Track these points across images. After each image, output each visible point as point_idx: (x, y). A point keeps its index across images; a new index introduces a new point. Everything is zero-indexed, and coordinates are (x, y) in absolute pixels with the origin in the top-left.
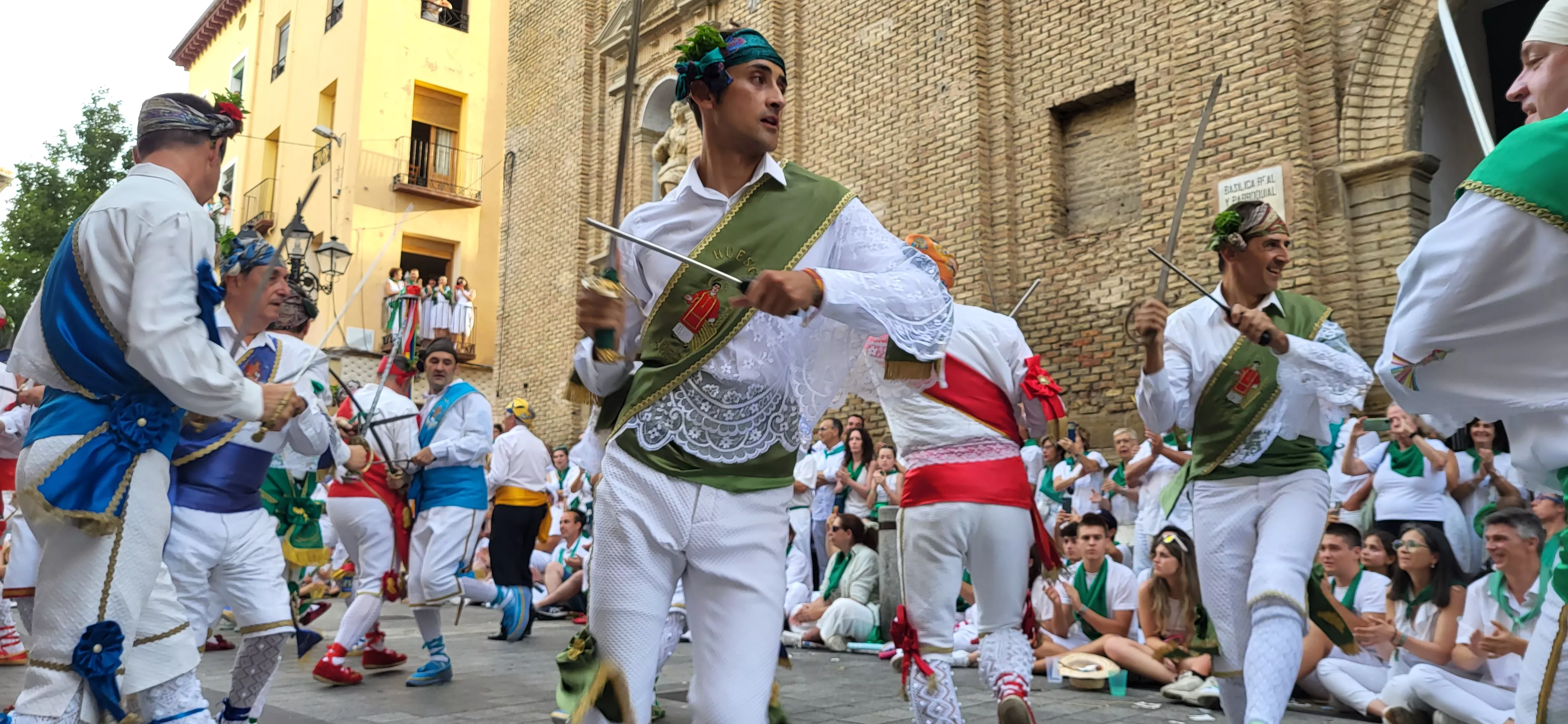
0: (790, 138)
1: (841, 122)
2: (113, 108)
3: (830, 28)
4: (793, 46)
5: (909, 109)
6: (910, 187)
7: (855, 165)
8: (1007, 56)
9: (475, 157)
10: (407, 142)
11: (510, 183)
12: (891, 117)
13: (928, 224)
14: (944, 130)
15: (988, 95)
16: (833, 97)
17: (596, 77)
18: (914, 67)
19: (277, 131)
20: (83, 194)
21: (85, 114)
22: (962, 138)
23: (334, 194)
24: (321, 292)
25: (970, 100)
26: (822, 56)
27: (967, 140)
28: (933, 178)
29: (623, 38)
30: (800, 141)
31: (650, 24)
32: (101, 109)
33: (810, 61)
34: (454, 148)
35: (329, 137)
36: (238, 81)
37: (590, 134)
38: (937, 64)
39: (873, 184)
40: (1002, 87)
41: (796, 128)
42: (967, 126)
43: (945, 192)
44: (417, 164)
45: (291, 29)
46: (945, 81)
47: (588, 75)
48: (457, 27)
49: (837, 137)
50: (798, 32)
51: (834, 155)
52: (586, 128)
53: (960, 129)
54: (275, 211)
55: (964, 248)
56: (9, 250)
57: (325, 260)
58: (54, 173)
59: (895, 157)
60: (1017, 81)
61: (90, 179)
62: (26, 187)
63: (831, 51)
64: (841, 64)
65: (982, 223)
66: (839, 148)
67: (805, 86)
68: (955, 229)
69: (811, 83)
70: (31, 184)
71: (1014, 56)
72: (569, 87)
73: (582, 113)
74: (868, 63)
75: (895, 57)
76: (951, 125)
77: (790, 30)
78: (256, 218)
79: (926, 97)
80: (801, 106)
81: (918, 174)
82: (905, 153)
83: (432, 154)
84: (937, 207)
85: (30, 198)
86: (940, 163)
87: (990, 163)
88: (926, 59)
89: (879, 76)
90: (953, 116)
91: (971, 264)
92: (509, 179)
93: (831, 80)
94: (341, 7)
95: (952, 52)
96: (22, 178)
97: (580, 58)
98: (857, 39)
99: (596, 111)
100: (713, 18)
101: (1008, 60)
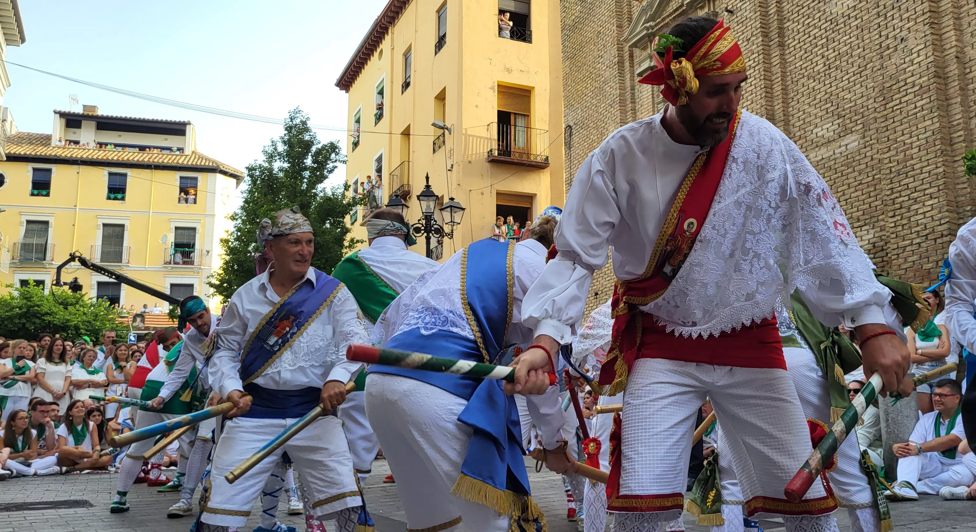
0: (779, 93)
1: (819, 76)
2: (304, 123)
3: (805, 5)
4: (776, 23)
5: (874, 60)
6: (878, 121)
7: (832, 108)
8: (955, 7)
9: (543, 132)
10: (495, 126)
11: (570, 148)
12: (859, 67)
13: (895, 148)
14: (905, 73)
15: (941, 40)
16: (811, 57)
17: (627, 64)
18: (876, 26)
19: (409, 126)
20: (288, 183)
21: (286, 129)
22: (920, 78)
23: (449, 168)
24: (446, 237)
25: (925, 47)
26: (799, 27)
27: (926, 78)
28: (899, 112)
29: (645, 32)
30: (787, 94)
31: (663, 20)
32: (296, 125)
33: (791, 31)
34: (528, 127)
35: (442, 128)
36: (381, 96)
37: (625, 106)
38: (895, 21)
39: (848, 121)
40: (952, 33)
41: (782, 85)
42: (925, 68)
43: (908, 122)
44: (503, 142)
45: (413, 55)
46: (903, 34)
47: (621, 63)
48: (524, 40)
49: (816, 88)
50: (780, 11)
51: (814, 102)
52: (622, 103)
53: (919, 71)
54: (410, 183)
55: (928, 165)
56: (246, 225)
57: (447, 215)
58: (271, 170)
59: (865, 98)
60: (965, 27)
61: (293, 173)
62: (254, 182)
63: (806, 22)
64: (815, 31)
65: (942, 143)
66: (818, 97)
67: (787, 52)
68: (919, 150)
69: (793, 49)
70: (257, 180)
71: (961, 7)
72: (608, 73)
73: (618, 91)
74: (838, 28)
75: (859, 20)
76: (911, 68)
77: (773, 10)
78: (399, 189)
79: (888, 49)
80: (785, 68)
81: (885, 109)
82: (873, 95)
83: (513, 133)
84: (903, 135)
85: (257, 189)
86: (903, 100)
87: (946, 95)
88: (886, 18)
89: (848, 37)
90: (912, 61)
91: (936, 176)
92: (569, 145)
93: (809, 45)
94: (444, 36)
95: (907, 11)
96: (251, 176)
97: (614, 52)
98: (827, 10)
99: (629, 88)
100: (712, 9)
101: (956, 10)
